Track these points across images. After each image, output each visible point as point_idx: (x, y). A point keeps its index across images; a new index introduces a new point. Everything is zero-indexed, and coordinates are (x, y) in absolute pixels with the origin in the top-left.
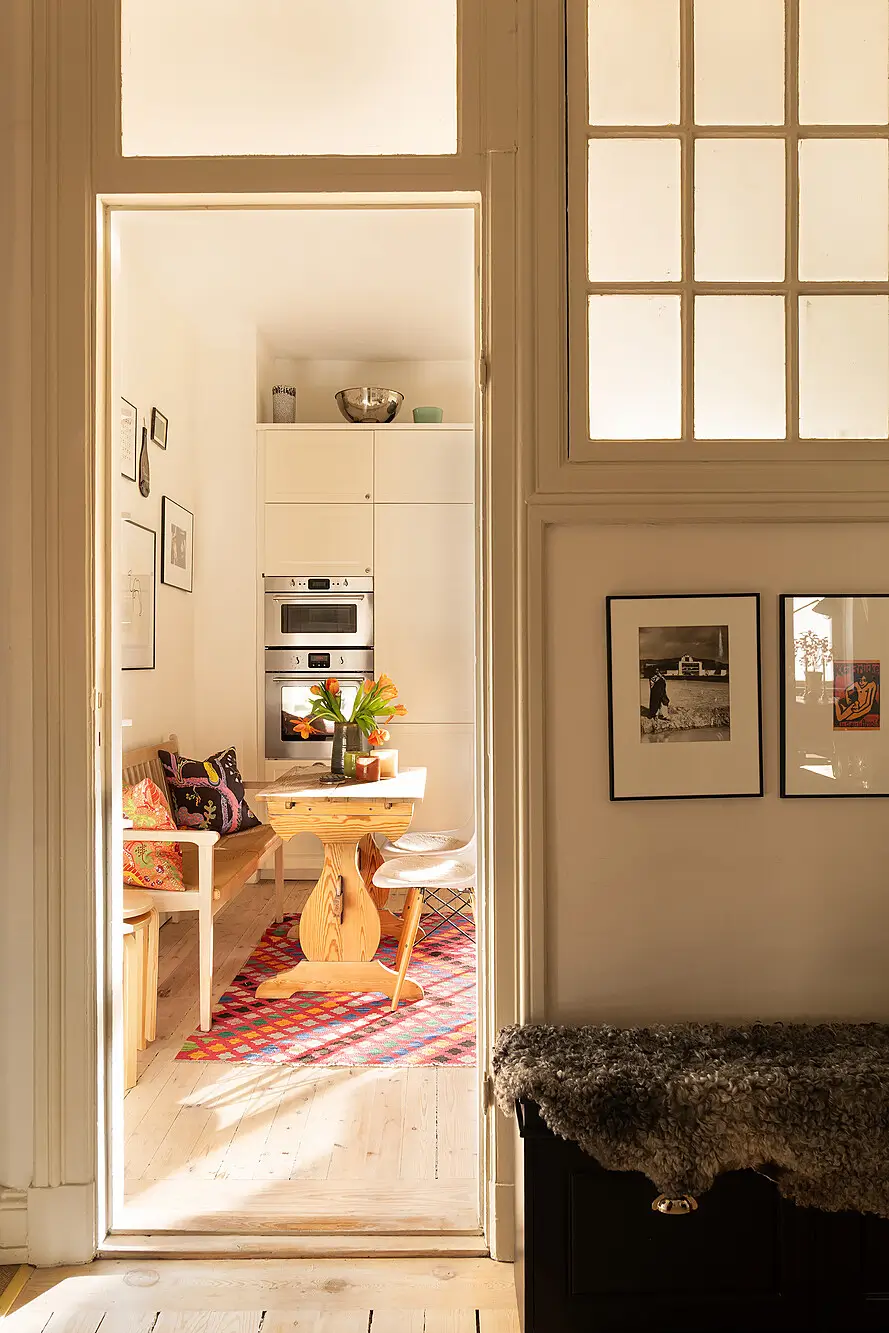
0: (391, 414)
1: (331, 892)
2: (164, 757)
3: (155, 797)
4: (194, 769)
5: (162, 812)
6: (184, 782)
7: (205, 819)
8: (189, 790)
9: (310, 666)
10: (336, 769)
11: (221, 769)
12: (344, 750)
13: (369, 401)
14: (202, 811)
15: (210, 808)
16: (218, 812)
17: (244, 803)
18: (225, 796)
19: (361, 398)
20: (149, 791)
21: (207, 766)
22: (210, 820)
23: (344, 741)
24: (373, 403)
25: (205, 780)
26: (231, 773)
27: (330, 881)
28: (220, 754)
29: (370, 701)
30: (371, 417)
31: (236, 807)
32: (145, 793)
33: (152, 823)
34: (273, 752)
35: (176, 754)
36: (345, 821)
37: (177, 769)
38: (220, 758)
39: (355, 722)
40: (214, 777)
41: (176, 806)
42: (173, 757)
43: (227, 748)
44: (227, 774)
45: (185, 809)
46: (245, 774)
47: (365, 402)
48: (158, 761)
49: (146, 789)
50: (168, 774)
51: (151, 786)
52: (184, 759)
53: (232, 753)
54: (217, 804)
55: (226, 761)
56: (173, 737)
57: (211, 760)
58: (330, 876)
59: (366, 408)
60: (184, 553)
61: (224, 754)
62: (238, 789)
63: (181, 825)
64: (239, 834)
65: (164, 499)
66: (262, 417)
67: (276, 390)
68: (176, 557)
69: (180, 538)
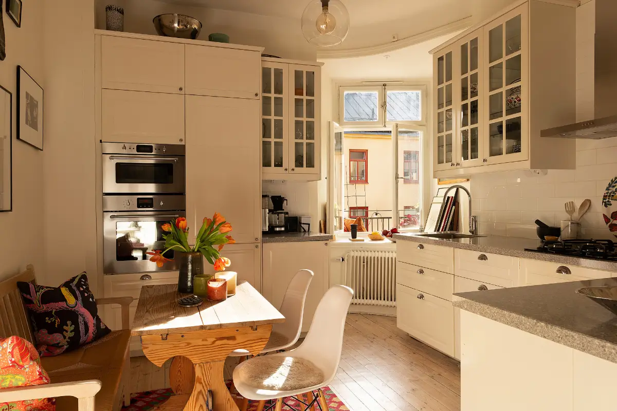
0: (194, 35)
1: (201, 406)
2: (24, 287)
4: (53, 295)
5: (32, 369)
6: (44, 308)
7: (65, 337)
8: (49, 314)
9: (138, 207)
10: (183, 288)
11: (77, 292)
12: (190, 274)
13: (179, 25)
14: (61, 330)
15: (69, 328)
16: (77, 330)
17: (98, 317)
18: (82, 315)
19: (173, 22)
20: (17, 350)
21: (64, 291)
22: (69, 338)
23: (190, 267)
24: (181, 27)
25: (62, 305)
26: (86, 295)
27: (201, 397)
28: (74, 279)
29: (209, 234)
30: (180, 34)
31: (91, 322)
32: (12, 353)
33: (20, 380)
34: (109, 270)
35: (33, 282)
36: (214, 342)
37: (36, 297)
38: (75, 283)
39: (198, 251)
40: (71, 300)
41: (36, 329)
42: (31, 286)
43: (79, 273)
44: (82, 293)
45: (44, 331)
46: (96, 292)
47: (176, 25)
48: (17, 291)
49: (13, 348)
50: (27, 302)
51: (18, 344)
52: (42, 287)
53: (84, 277)
54: (76, 323)
55: (79, 284)
56: (30, 270)
57: (67, 285)
58: (200, 392)
59: (176, 30)
60: (36, 118)
61: (77, 280)
62: (92, 307)
63: (56, 379)
64: (94, 344)
65: (18, 68)
66: (98, 26)
67: (109, 8)
68: (29, 119)
69: (32, 105)
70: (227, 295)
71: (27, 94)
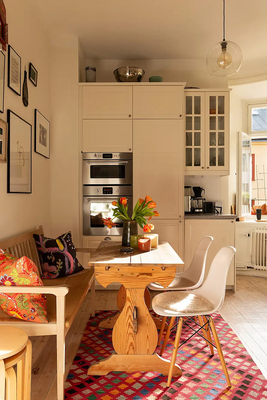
0: (139, 79)
1: (130, 316)
2: (36, 237)
3: (29, 268)
4: (52, 243)
5: (34, 276)
6: (47, 250)
7: (57, 269)
8: (49, 254)
9: (104, 193)
10: (124, 243)
11: (65, 243)
12: (129, 234)
13: (129, 74)
14: (55, 264)
15: (60, 263)
16: (64, 265)
17: (76, 259)
18: (67, 257)
19: (126, 73)
20: (26, 264)
21: (58, 242)
22: (60, 269)
23: (129, 229)
24: (131, 75)
25: (56, 249)
26: (70, 245)
27: (130, 310)
28: (64, 235)
29: (142, 209)
30: (131, 80)
31: (72, 261)
32: (23, 265)
33: (28, 282)
34: (86, 233)
35: (42, 235)
36: (138, 276)
37: (43, 243)
38: (64, 237)
39: (134, 220)
40: (61, 247)
41: (42, 262)
42: (40, 237)
43: (66, 232)
44: (68, 243)
45: (47, 264)
46: (76, 245)
47: (128, 74)
48: (33, 239)
49: (24, 263)
50: (38, 246)
51: (27, 261)
52: (46, 238)
53: (69, 234)
54: (63, 261)
55: (67, 238)
56: (41, 228)
57: (60, 238)
58: (129, 307)
59: (128, 77)
60: (46, 139)
61: (65, 236)
62: (73, 253)
64: (74, 275)
65: (36, 110)
66: (81, 81)
67: (87, 69)
68: (42, 140)
69: (43, 131)
70: (151, 249)
71: (40, 125)
